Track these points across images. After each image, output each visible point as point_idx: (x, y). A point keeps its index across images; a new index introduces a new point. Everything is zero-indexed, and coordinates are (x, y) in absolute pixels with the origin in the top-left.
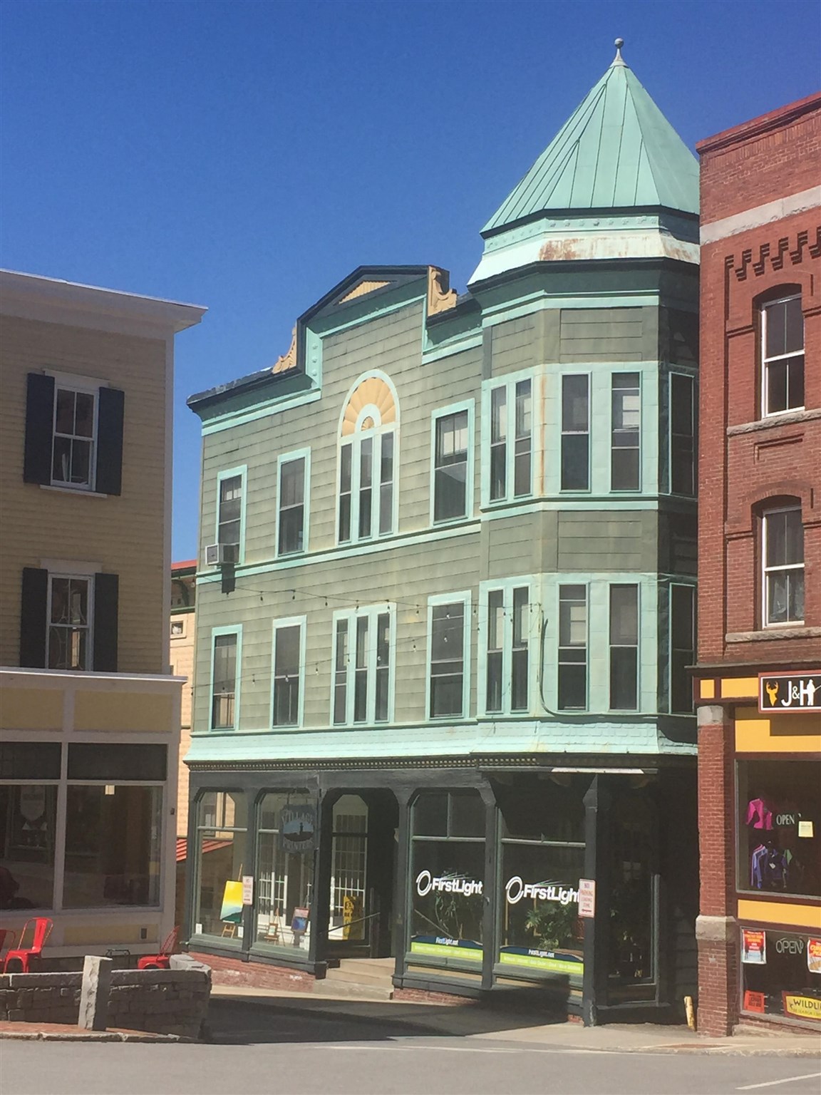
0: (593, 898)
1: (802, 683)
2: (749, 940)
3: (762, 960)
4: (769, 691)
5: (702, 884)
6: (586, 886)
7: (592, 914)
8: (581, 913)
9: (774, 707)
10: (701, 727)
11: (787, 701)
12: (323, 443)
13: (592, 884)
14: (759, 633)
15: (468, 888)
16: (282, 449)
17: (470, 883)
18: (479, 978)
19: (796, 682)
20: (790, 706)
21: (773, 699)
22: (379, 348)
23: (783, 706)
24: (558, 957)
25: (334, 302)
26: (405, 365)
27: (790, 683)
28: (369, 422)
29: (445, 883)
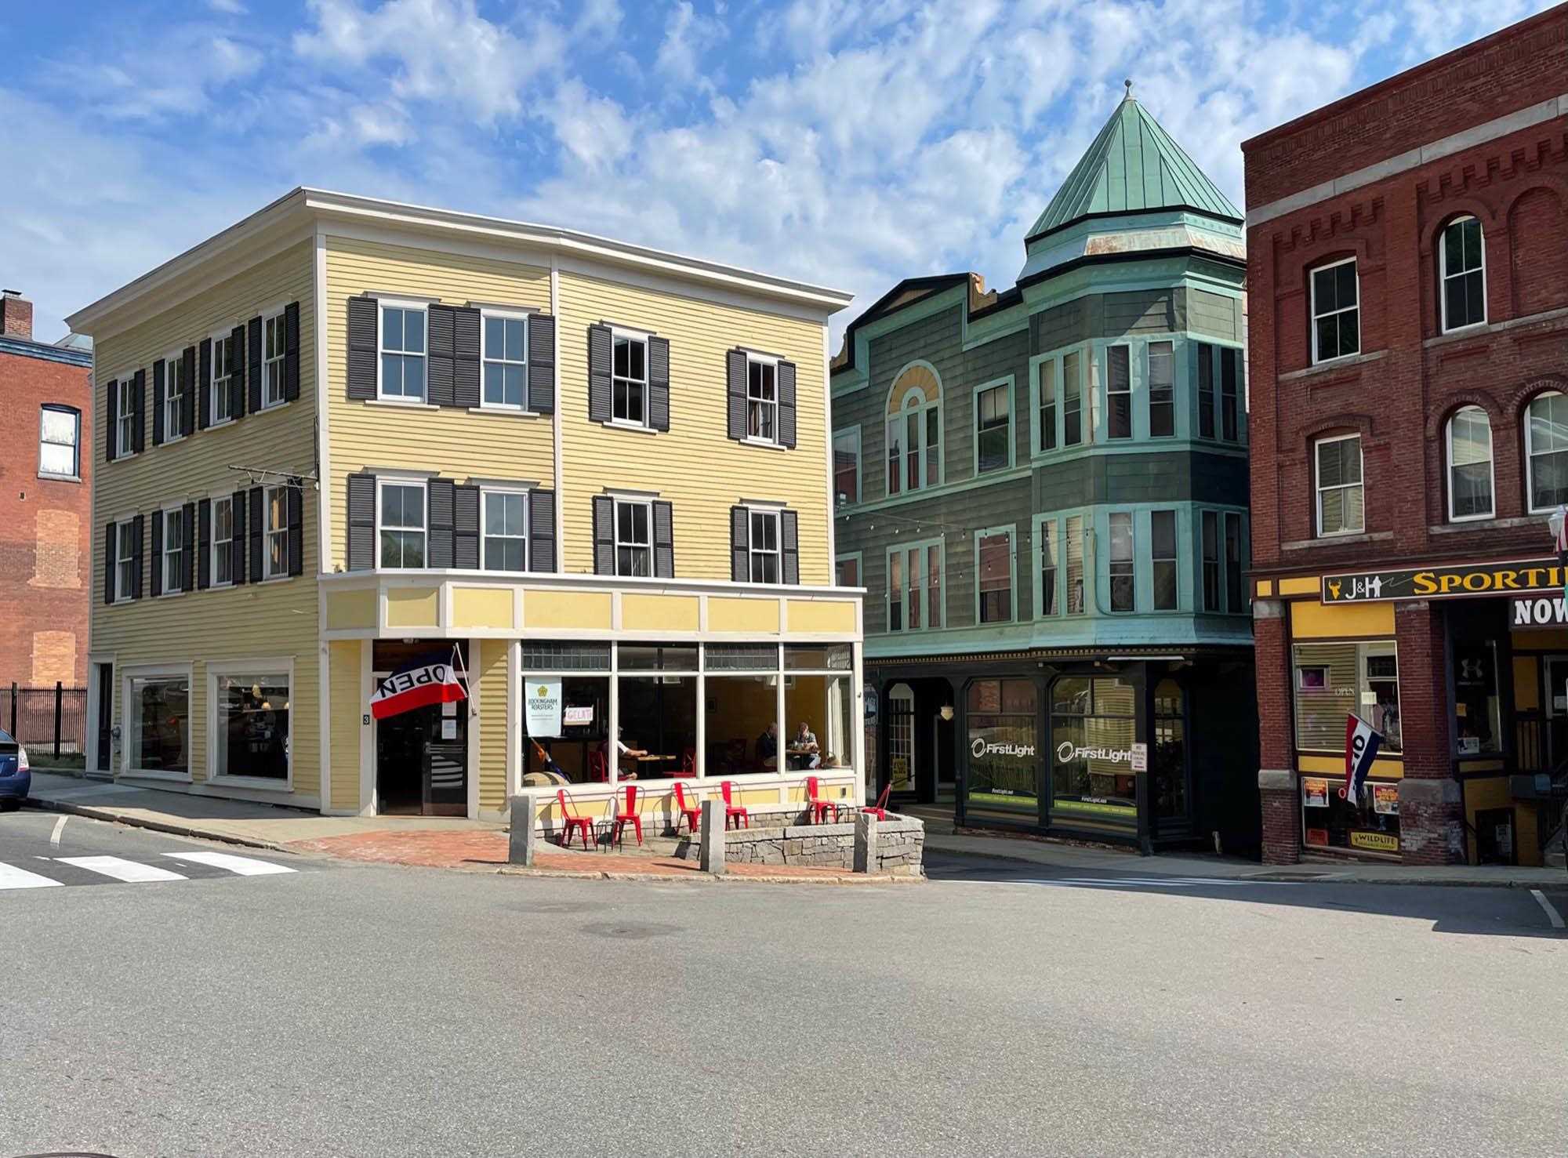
0: (1145, 757)
1: (1367, 579)
2: (1310, 788)
3: (1325, 804)
4: (1331, 587)
7: (1145, 769)
8: (1133, 769)
9: (1338, 599)
10: (1257, 620)
11: (1351, 595)
12: (872, 420)
13: (1143, 748)
14: (1316, 541)
18: (1037, 818)
19: (1361, 579)
20: (1355, 598)
21: (1336, 594)
23: (1347, 599)
24: (1109, 803)
26: (947, 354)
27: (1354, 580)
28: (914, 401)
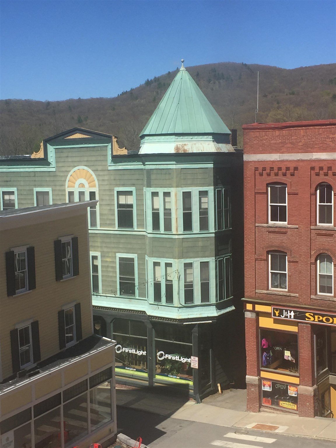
0: (197, 363)
1: (289, 311)
2: (265, 383)
3: (270, 390)
4: (275, 312)
5: (247, 366)
6: (194, 358)
7: (197, 367)
8: (192, 366)
9: (278, 317)
10: (246, 318)
11: (283, 316)
12: (58, 188)
13: (197, 359)
14: (268, 291)
15: (139, 353)
16: (35, 186)
17: (140, 351)
18: (148, 382)
19: (286, 311)
20: (284, 318)
21: (277, 314)
22: (86, 159)
23: (281, 317)
24: (180, 378)
25: (62, 137)
26: (100, 168)
27: (284, 311)
28: (82, 185)
29: (129, 350)
